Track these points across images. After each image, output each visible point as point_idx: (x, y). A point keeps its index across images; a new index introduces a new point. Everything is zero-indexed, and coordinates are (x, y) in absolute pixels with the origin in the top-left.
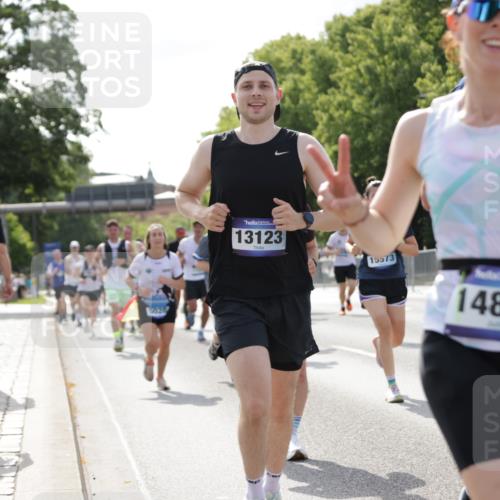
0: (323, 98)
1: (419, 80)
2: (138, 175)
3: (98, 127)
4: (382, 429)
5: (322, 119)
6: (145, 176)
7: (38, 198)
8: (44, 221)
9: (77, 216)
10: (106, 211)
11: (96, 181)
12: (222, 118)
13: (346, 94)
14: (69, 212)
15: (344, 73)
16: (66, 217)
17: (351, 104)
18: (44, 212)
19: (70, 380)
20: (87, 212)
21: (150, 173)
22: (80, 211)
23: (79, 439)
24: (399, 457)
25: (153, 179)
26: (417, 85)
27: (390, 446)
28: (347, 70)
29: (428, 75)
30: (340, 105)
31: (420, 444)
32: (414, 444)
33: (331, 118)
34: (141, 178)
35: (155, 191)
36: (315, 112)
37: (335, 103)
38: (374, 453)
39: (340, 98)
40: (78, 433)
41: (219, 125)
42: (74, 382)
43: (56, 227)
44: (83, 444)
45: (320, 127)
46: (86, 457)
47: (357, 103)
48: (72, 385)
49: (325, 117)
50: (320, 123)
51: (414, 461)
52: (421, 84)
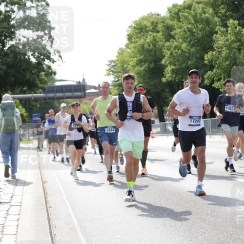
0: (167, 44)
1: (215, 35)
2: (78, 81)
3: (60, 58)
5: (167, 54)
6: (81, 81)
7: (29, 92)
8: (32, 103)
9: (48, 101)
10: (62, 98)
11: (57, 84)
12: (119, 53)
13: (179, 42)
14: (44, 99)
15: (177, 32)
16: (43, 101)
17: (181, 47)
18: (32, 99)
19: (44, 180)
20: (53, 98)
21: (84, 80)
22: (49, 98)
23: (48, 208)
25: (85, 83)
26: (214, 38)
28: (180, 30)
29: (219, 32)
30: (176, 47)
32: (211, 211)
33: (171, 54)
34: (80, 82)
35: (86, 89)
36: (164, 50)
37: (174, 46)
39: (176, 43)
40: (48, 205)
41: (118, 57)
42: (46, 181)
43: (38, 106)
44: (50, 210)
45: (166, 58)
46: (51, 217)
47: (184, 46)
48: (46, 182)
49: (169, 53)
50: (166, 56)
51: (211, 219)
52: (216, 37)
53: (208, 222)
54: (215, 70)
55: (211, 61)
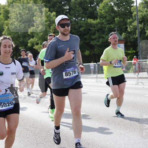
4: (22, 120)
24: (28, 128)
27: (25, 125)
31: (33, 124)
32: (32, 124)
38: (20, 127)
51: (32, 129)
53: (30, 131)
54: (35, 38)
55: (32, 33)
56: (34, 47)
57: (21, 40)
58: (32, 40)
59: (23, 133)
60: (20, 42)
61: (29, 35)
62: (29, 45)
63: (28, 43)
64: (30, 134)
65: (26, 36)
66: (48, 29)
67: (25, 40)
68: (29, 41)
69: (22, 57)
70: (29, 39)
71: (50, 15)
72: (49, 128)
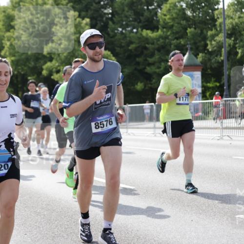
56: (52, 77)
57: (32, 64)
58: (49, 64)
59: (30, 219)
60: (29, 67)
61: (44, 56)
62: (45, 73)
63: (42, 69)
64: (42, 221)
65: (40, 59)
66: (76, 47)
67: (37, 65)
68: (44, 67)
69: (30, 93)
70: (45, 63)
71: (80, 23)
72: (74, 210)
